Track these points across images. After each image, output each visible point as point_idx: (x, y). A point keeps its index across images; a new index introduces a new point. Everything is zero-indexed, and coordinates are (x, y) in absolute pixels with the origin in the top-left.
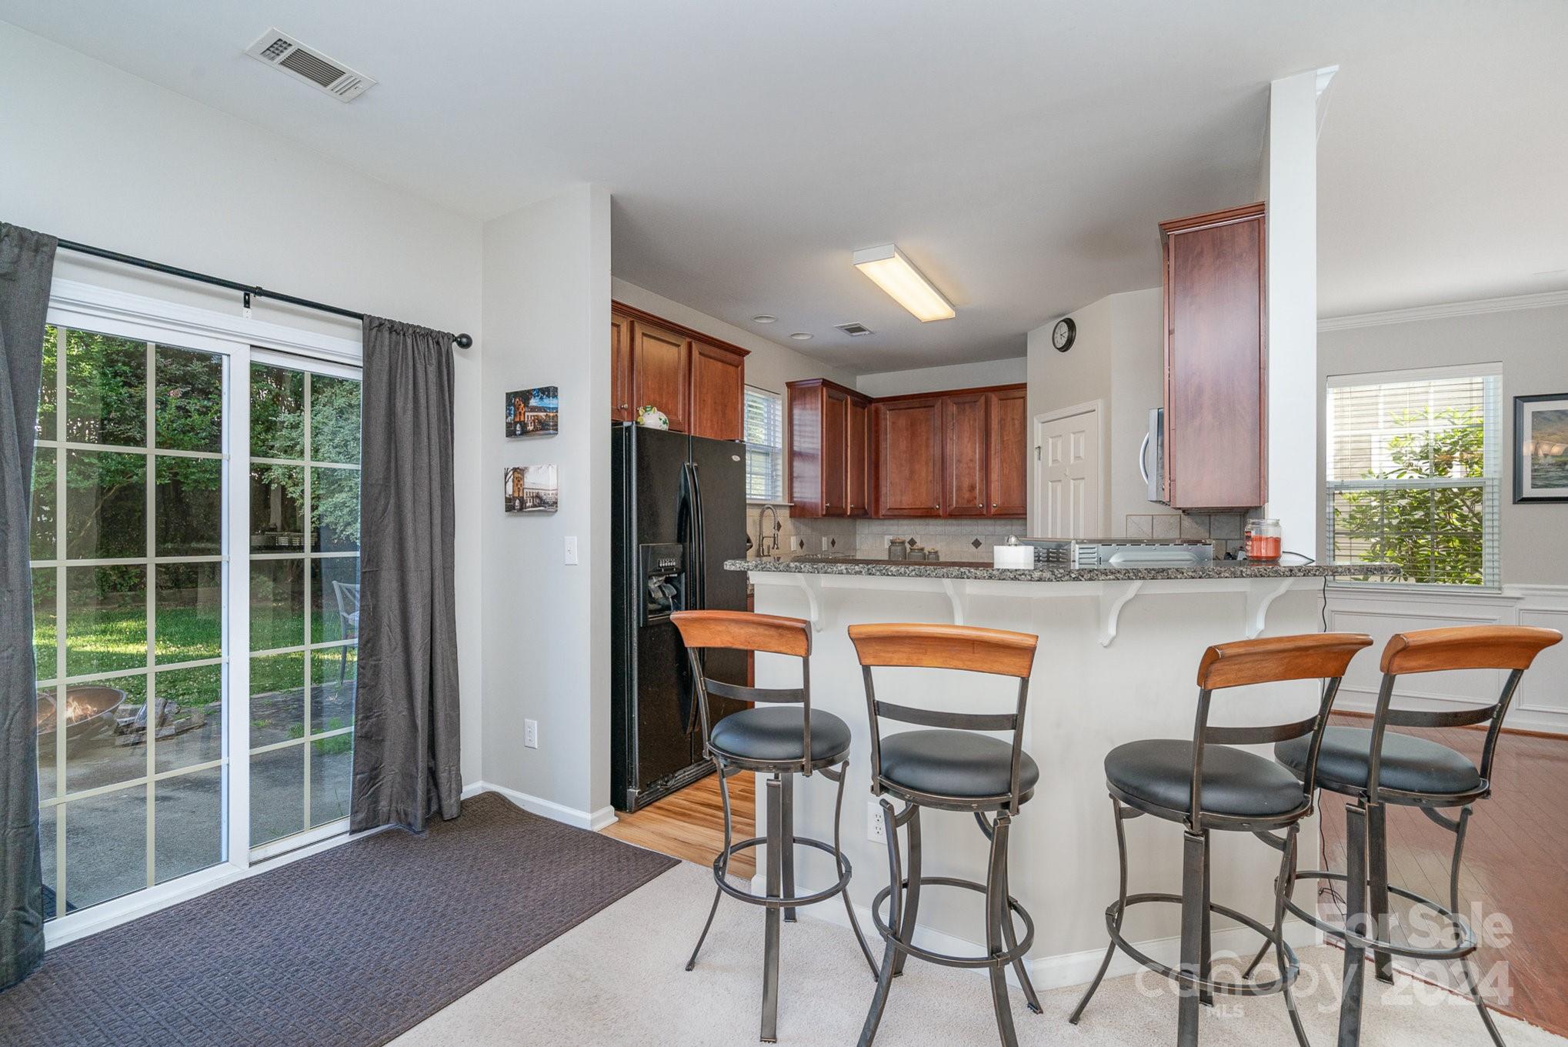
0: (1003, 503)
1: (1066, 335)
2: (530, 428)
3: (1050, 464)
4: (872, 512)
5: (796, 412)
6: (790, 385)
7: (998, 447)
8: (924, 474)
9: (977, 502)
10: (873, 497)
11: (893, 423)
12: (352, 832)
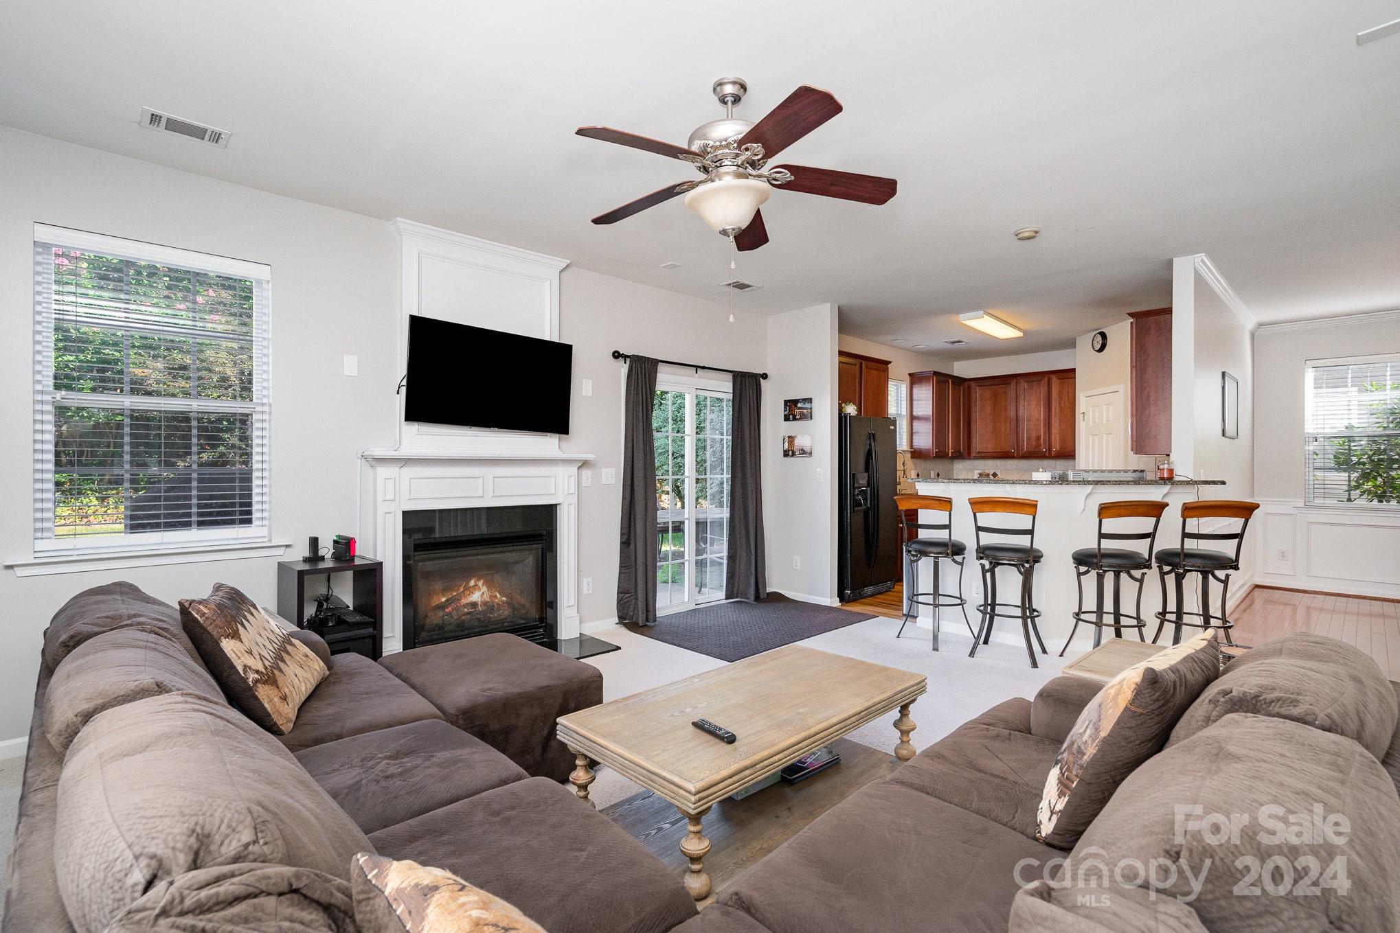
0: (1061, 449)
1: (1101, 342)
2: (798, 417)
3: (1091, 423)
4: (966, 454)
5: (915, 390)
6: (910, 375)
7: (1057, 411)
8: (1003, 429)
9: (1042, 447)
10: (966, 445)
11: (981, 395)
12: (726, 599)
